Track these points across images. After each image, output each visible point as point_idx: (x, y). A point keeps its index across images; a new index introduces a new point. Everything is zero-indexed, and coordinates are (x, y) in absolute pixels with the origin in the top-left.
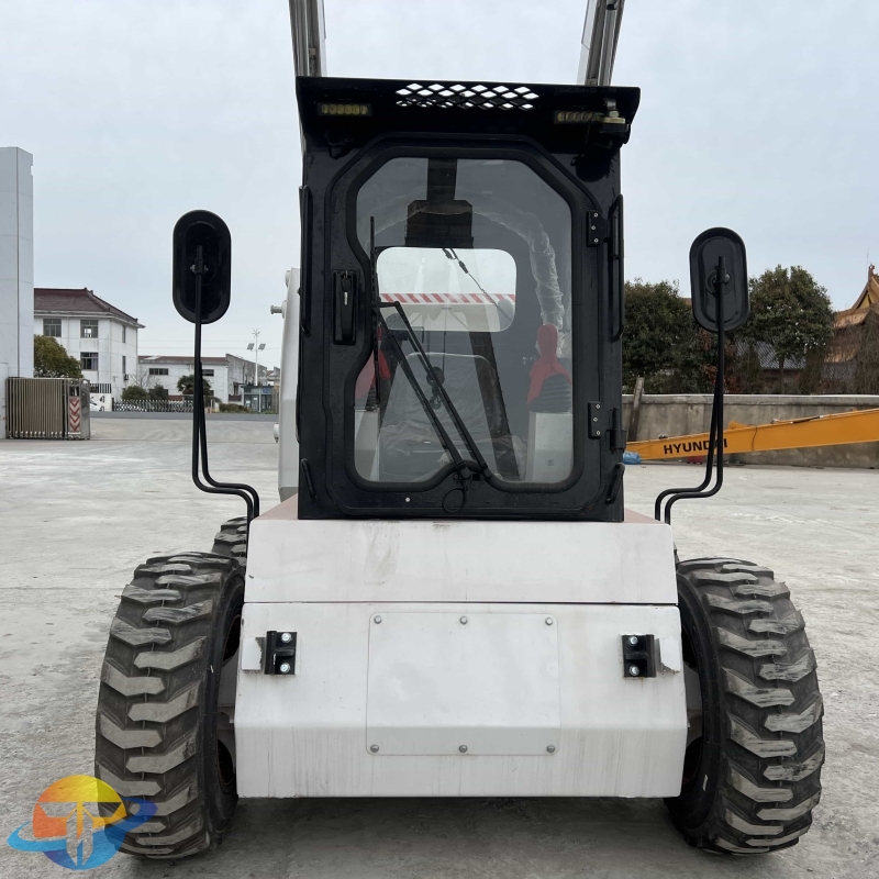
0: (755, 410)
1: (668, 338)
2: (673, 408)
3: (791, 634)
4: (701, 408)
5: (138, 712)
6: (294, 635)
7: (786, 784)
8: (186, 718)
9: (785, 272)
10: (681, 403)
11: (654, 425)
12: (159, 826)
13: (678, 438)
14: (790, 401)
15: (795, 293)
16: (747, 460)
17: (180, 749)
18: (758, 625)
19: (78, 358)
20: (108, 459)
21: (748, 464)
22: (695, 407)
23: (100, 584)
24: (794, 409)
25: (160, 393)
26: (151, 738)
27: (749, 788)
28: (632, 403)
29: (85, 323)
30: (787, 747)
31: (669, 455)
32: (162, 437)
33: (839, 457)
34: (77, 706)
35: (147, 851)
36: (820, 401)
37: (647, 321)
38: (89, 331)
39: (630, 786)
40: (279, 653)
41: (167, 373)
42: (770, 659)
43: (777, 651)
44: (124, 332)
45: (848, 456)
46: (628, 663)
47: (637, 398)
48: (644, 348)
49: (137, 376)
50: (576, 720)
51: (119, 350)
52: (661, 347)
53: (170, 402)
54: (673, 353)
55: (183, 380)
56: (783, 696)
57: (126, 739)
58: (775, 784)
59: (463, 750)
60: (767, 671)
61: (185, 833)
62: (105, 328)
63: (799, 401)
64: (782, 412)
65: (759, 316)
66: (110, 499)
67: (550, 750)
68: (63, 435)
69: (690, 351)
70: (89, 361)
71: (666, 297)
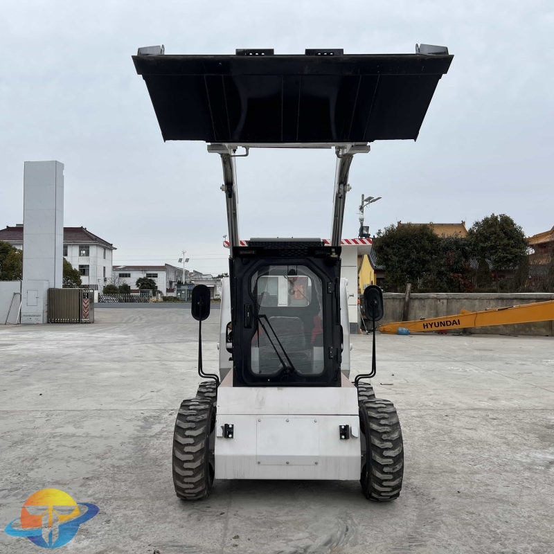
0: (477, 302)
1: (428, 258)
2: (429, 301)
3: (394, 425)
4: (445, 301)
5: (187, 449)
6: (233, 425)
7: (390, 473)
8: (201, 451)
9: (497, 217)
10: (433, 298)
11: (418, 311)
12: (192, 486)
13: (432, 319)
14: (497, 296)
15: (502, 230)
16: (473, 331)
17: (199, 461)
18: (383, 422)
19: (78, 269)
20: (108, 336)
21: (474, 334)
22: (442, 301)
23: (132, 407)
24: (500, 301)
25: (126, 289)
26: (191, 457)
27: (379, 475)
28: (404, 298)
29: (81, 248)
30: (390, 461)
31: (426, 329)
32: (134, 320)
33: (527, 329)
34: (143, 457)
35: (188, 495)
36: (514, 296)
37: (415, 248)
38: (84, 252)
39: (343, 476)
40: (228, 431)
41: (129, 276)
42: (385, 433)
43: (388, 430)
44: (105, 252)
45: (533, 329)
46: (341, 434)
47: (408, 295)
48: (414, 263)
49: (112, 278)
50: (324, 453)
51: (101, 263)
52: (424, 262)
53: (131, 294)
54: (431, 267)
55: (140, 280)
56: (389, 445)
57: (183, 457)
58: (387, 473)
59: (288, 463)
60: (384, 437)
61: (200, 489)
62: (93, 250)
63: (502, 297)
64: (493, 303)
65: (481, 244)
66: (119, 362)
67: (316, 463)
68: (79, 321)
69: (442, 265)
70: (84, 270)
71: (426, 234)
